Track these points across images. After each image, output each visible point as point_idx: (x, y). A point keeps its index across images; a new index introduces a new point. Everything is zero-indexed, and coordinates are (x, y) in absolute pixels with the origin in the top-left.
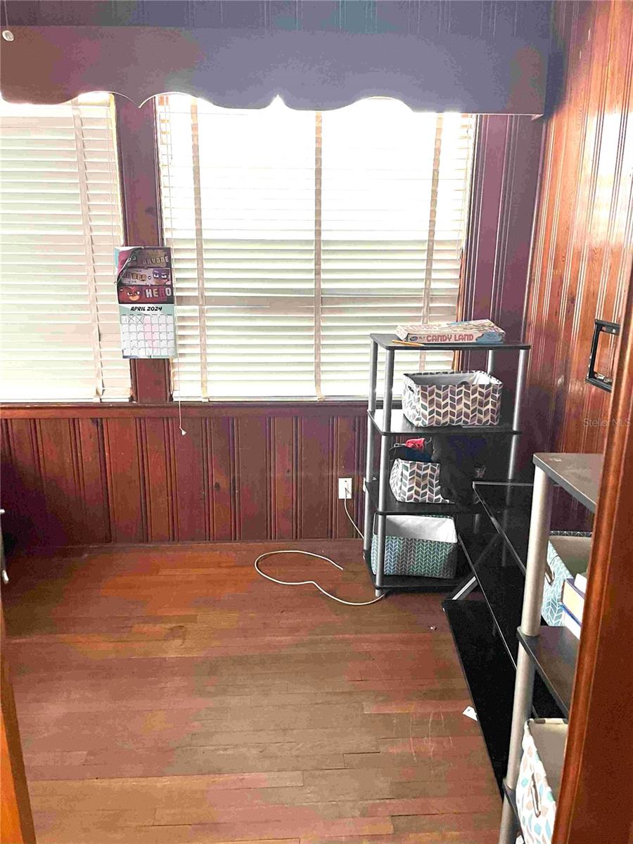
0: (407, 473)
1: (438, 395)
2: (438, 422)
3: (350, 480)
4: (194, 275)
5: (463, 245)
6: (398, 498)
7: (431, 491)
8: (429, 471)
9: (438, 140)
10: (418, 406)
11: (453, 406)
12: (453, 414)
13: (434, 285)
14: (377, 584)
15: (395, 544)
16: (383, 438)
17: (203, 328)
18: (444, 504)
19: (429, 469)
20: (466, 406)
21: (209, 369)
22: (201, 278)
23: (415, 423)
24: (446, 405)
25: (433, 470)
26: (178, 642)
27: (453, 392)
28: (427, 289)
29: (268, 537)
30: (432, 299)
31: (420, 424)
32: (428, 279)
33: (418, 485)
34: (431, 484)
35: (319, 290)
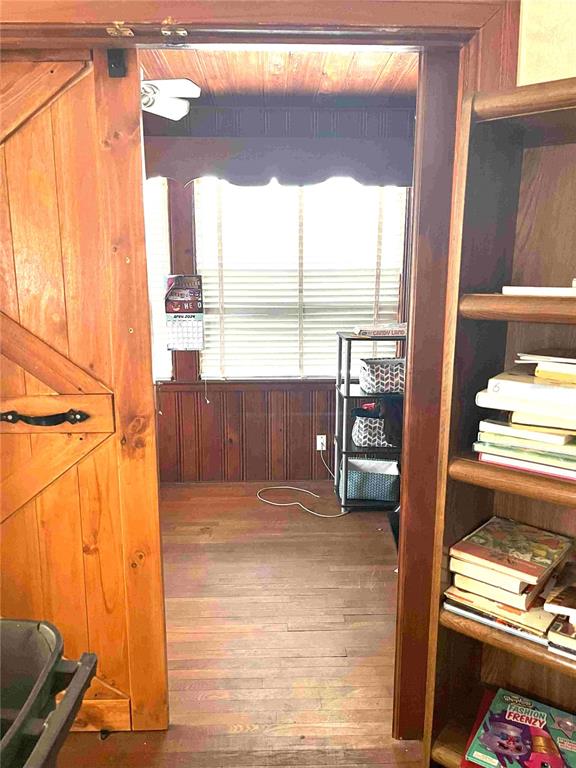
5: (401, 272)
6: (357, 444)
7: (379, 438)
8: (377, 425)
10: (369, 380)
11: (392, 379)
12: (392, 384)
13: (381, 299)
14: (343, 503)
15: (355, 477)
16: (345, 400)
17: (222, 329)
18: (388, 448)
19: (378, 423)
20: (402, 379)
21: (226, 357)
22: (221, 296)
23: (367, 391)
24: (387, 378)
25: (380, 424)
26: (207, 536)
27: (392, 370)
28: (377, 302)
31: (371, 392)
33: (370, 434)
34: (379, 433)
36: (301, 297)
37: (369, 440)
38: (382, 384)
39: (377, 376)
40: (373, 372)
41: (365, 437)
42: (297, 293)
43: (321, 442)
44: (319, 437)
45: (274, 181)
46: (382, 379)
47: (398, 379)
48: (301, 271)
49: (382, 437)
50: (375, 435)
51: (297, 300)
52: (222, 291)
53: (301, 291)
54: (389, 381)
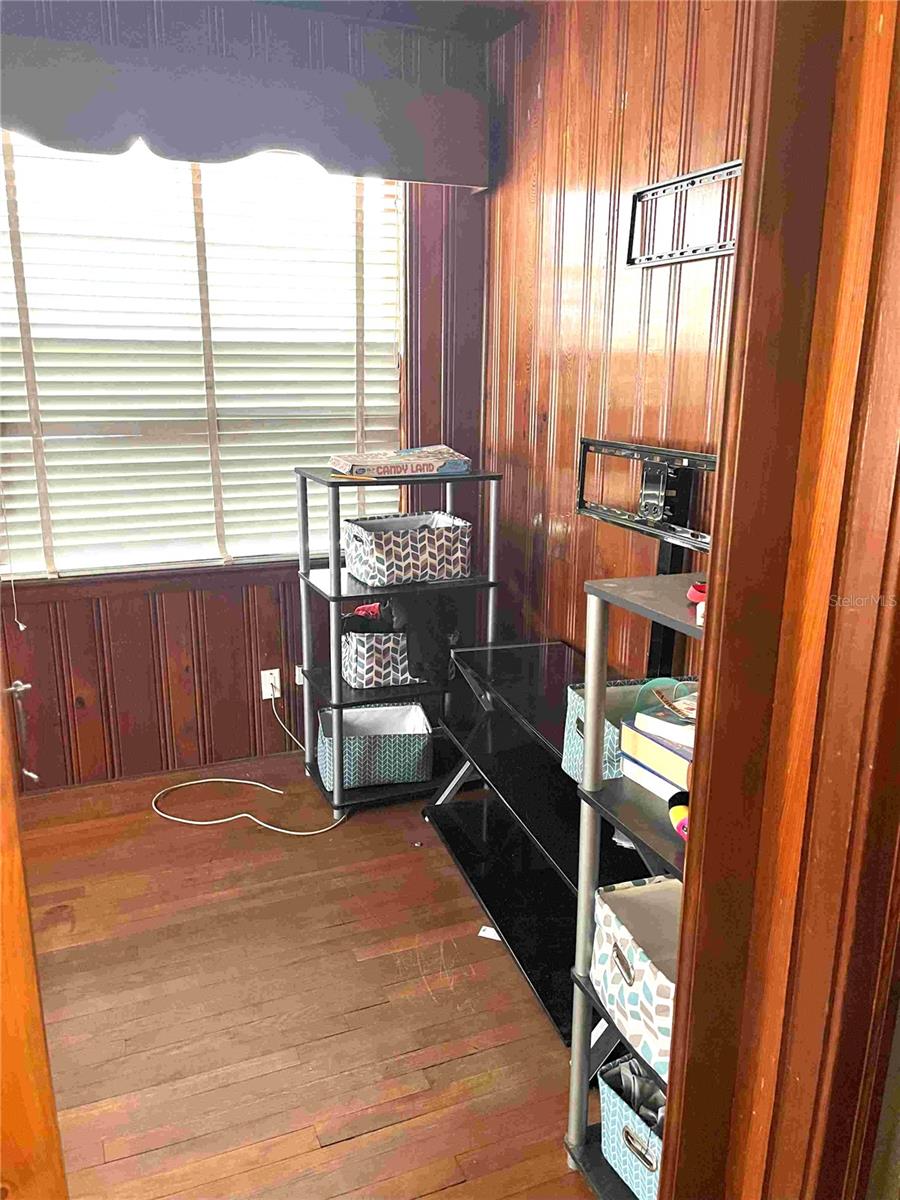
0: (363, 650)
1: (397, 544)
2: (399, 579)
3: (276, 672)
4: (23, 392)
5: (402, 351)
6: (353, 685)
7: (396, 669)
8: (391, 644)
9: (359, 212)
10: (372, 560)
11: (416, 558)
12: (416, 566)
13: (368, 403)
14: (336, 802)
15: (354, 747)
16: (333, 605)
17: (41, 470)
18: (412, 685)
19: (391, 642)
20: (432, 555)
21: (55, 530)
22: (32, 396)
23: (370, 583)
24: (407, 556)
25: (397, 642)
26: (64, 928)
27: (414, 539)
28: (361, 408)
29: (162, 766)
30: (367, 421)
31: (377, 584)
32: (360, 394)
33: (379, 663)
34: (394, 660)
35: (214, 412)
36: (211, 398)
37: (378, 674)
38: (399, 568)
39: (389, 553)
40: (379, 546)
41: (369, 670)
42: (203, 391)
43: (270, 683)
44: (264, 674)
45: (139, 147)
46: (398, 557)
47: (426, 555)
48: (208, 344)
49: (400, 667)
50: (387, 665)
51: (203, 405)
52: (31, 385)
53: (210, 386)
54: (411, 560)
